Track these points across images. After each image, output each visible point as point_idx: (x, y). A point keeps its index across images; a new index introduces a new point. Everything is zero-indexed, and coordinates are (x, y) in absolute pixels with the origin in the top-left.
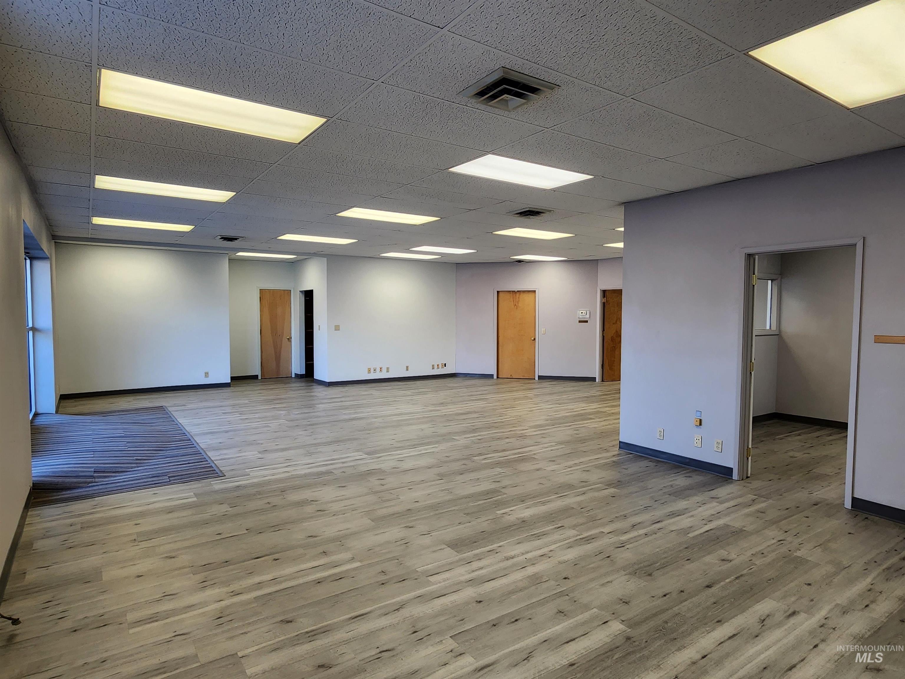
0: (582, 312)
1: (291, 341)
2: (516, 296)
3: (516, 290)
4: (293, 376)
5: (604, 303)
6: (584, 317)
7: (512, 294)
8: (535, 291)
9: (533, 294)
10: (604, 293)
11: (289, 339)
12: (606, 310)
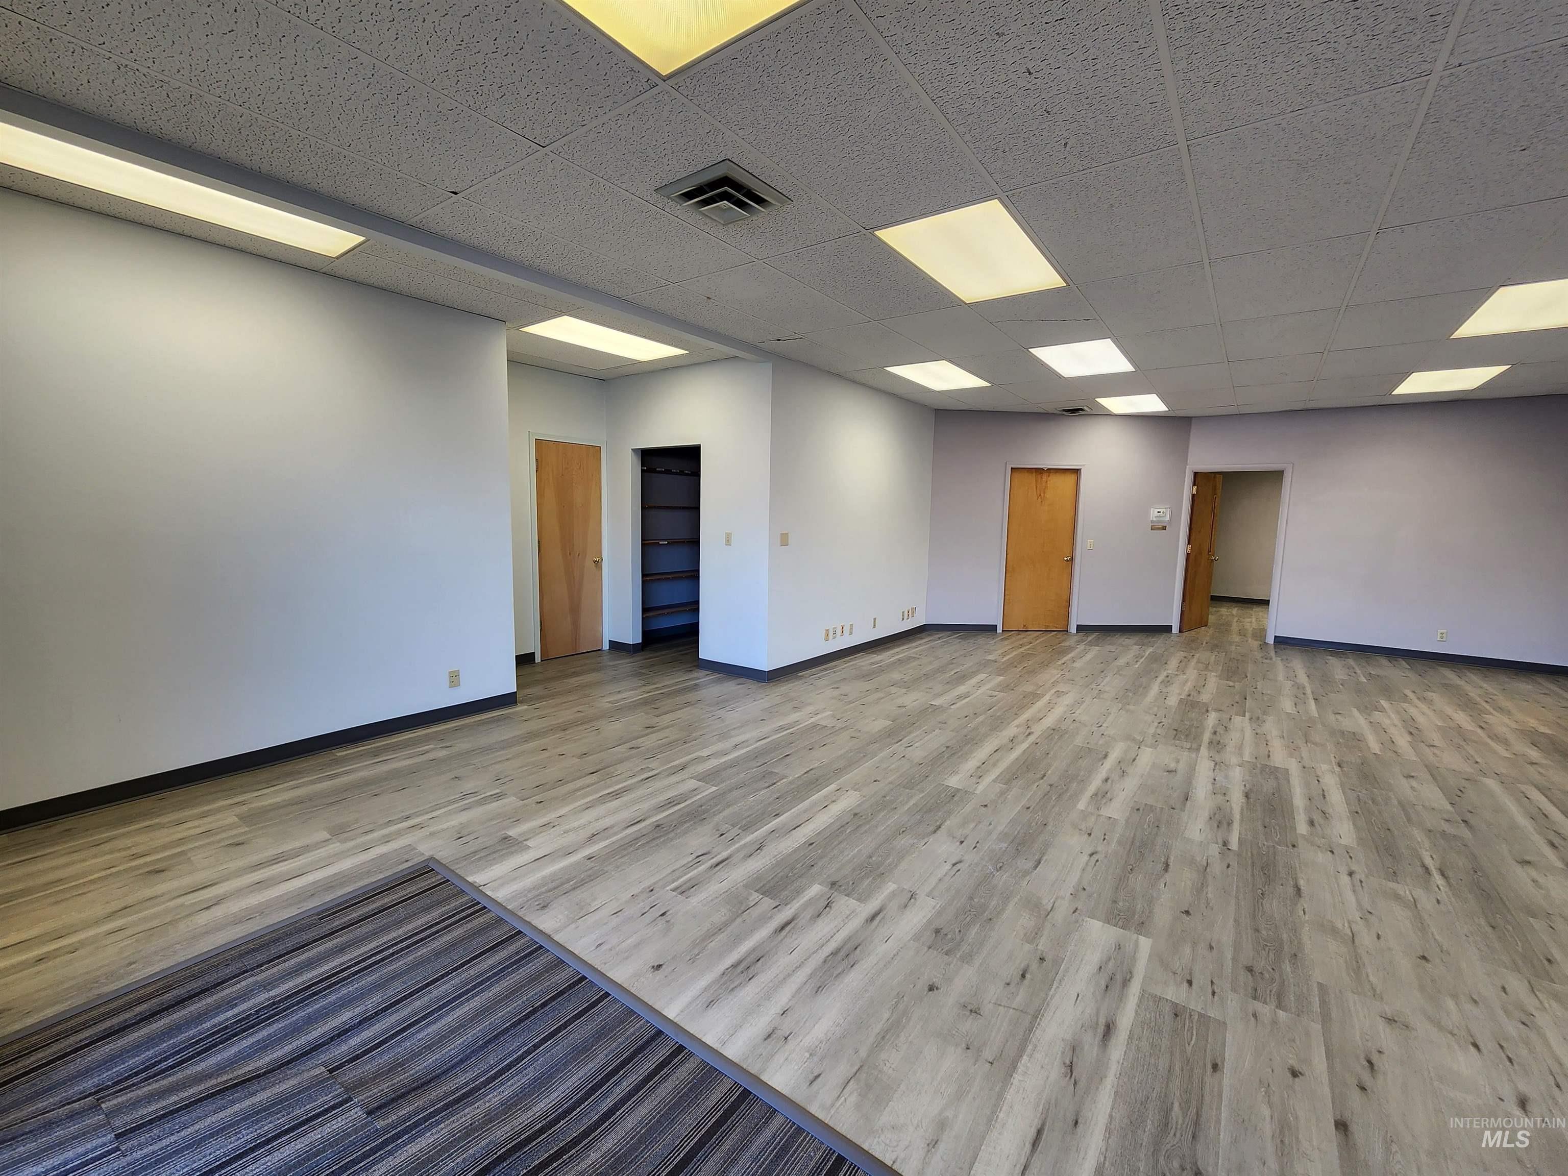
0: (1159, 510)
1: (600, 568)
2: (1042, 478)
3: (1045, 467)
4: (606, 646)
5: (1193, 495)
6: (1161, 519)
7: (1034, 474)
8: (1077, 472)
9: (1071, 478)
10: (1199, 478)
11: (598, 564)
12: (1195, 508)
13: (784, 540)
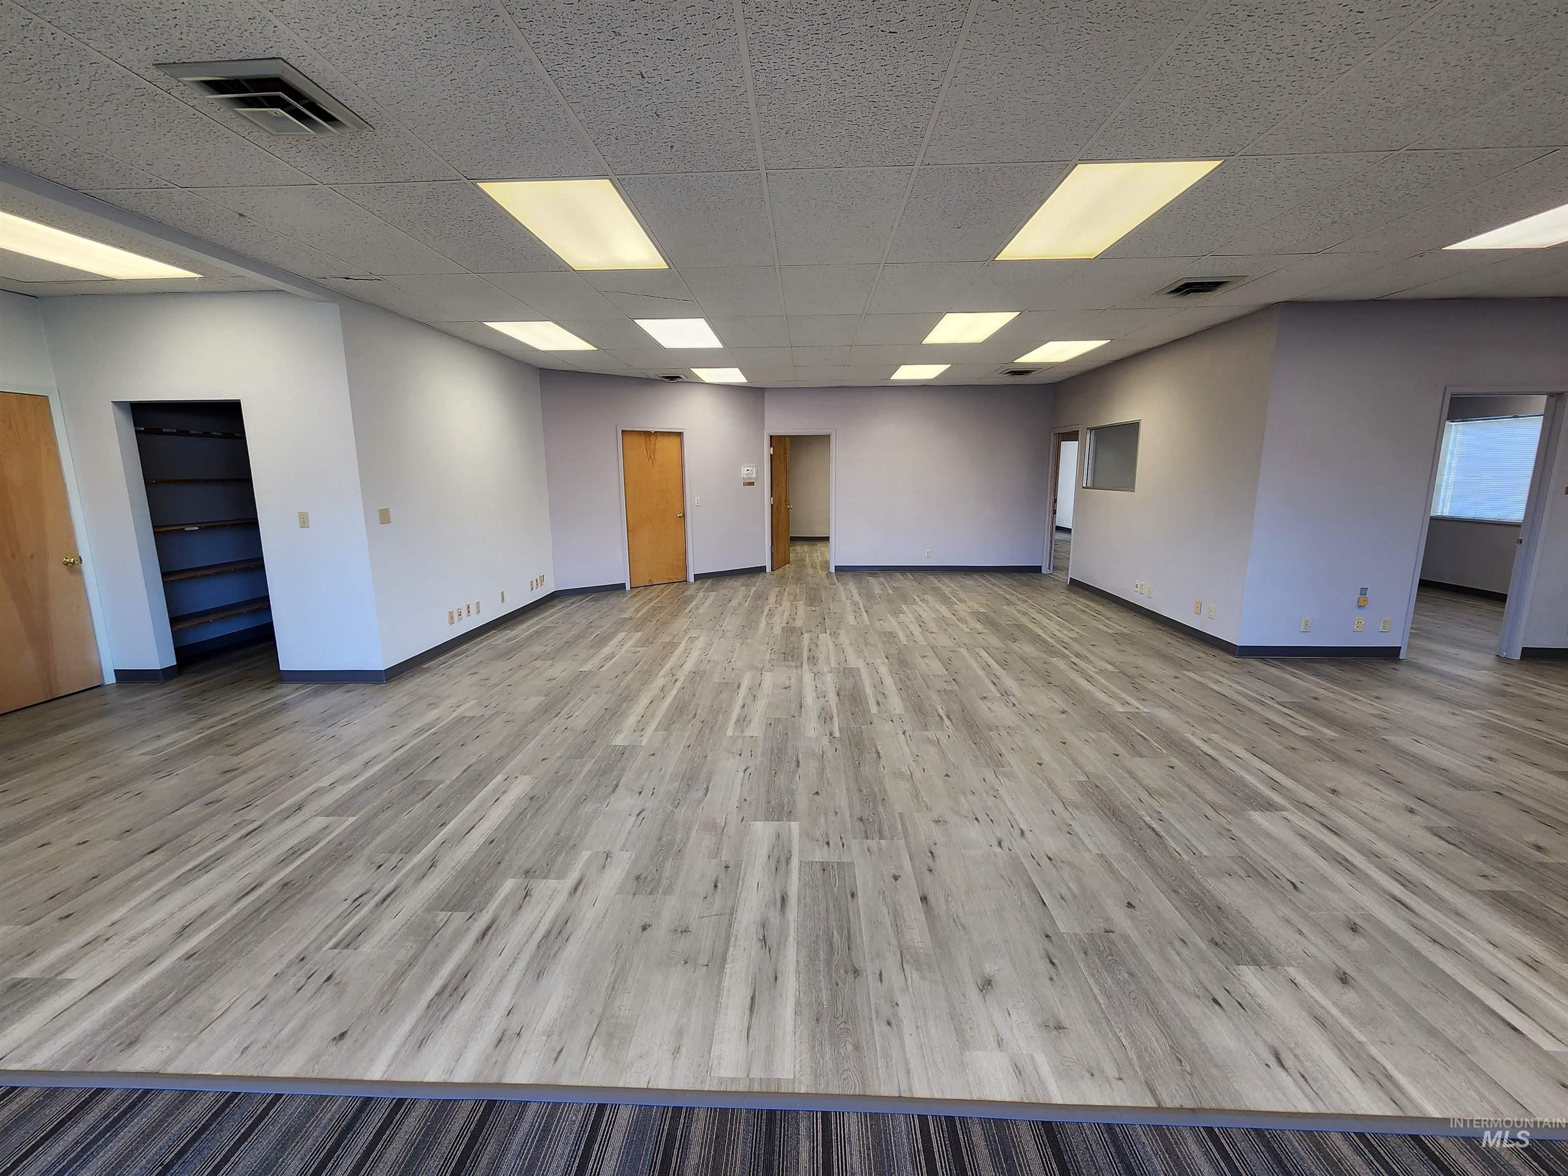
13: (385, 517)
